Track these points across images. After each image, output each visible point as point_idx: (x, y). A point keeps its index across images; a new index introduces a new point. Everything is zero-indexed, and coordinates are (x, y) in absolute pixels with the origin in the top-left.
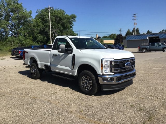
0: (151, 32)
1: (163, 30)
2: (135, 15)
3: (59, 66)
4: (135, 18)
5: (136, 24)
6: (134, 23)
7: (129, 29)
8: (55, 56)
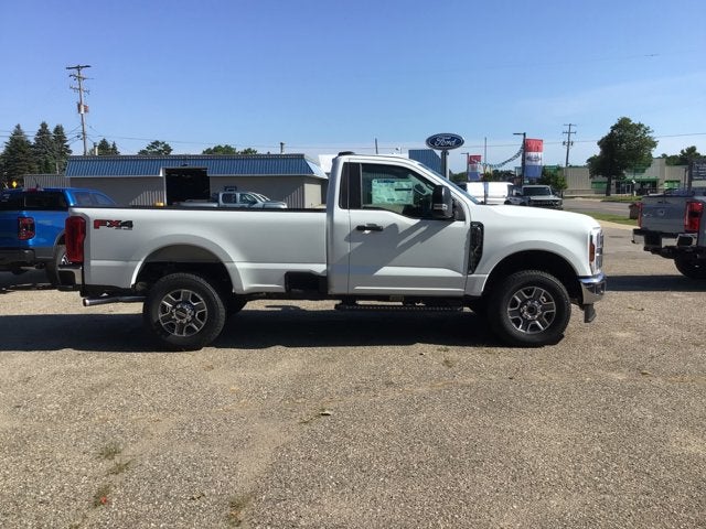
0: (114, 148)
1: (157, 143)
2: (78, 68)
3: (386, 271)
4: (82, 82)
5: (85, 111)
6: (79, 106)
7: (18, 127)
8: (367, 232)
